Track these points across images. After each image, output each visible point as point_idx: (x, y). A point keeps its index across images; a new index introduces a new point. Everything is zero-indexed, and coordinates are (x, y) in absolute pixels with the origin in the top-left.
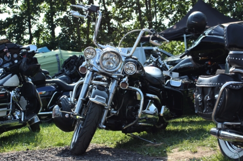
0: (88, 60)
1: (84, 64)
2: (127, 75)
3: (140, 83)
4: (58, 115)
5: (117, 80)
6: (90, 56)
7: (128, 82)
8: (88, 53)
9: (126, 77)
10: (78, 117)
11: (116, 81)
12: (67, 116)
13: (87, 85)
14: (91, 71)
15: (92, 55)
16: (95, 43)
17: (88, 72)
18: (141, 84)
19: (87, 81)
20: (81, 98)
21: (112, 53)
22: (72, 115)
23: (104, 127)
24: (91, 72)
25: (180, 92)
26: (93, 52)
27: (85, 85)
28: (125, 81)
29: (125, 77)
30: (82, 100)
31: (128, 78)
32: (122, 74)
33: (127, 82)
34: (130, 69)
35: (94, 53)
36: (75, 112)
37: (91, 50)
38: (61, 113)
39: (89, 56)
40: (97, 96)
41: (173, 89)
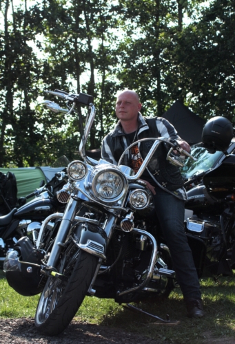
0: (72, 181)
1: (65, 188)
2: (134, 209)
3: (144, 223)
4: (15, 268)
5: (116, 217)
6: (77, 175)
7: (134, 221)
8: (74, 171)
9: (131, 213)
10: (54, 273)
11: (113, 218)
12: (29, 269)
13: (68, 222)
14: (74, 199)
15: (81, 173)
16: (82, 155)
17: (71, 201)
18: (145, 225)
19: (68, 215)
20: (59, 243)
21: (112, 173)
22: (44, 269)
23: (94, 291)
24: (76, 202)
25: (202, 241)
26: (82, 170)
27: (65, 223)
28: (129, 219)
29: (129, 213)
30: (59, 245)
31: (134, 215)
32: (124, 207)
33: (132, 221)
34: (139, 201)
35: (84, 171)
36: (48, 264)
37: (80, 166)
38: (19, 265)
39: (75, 175)
40: (89, 241)
41: (190, 235)
